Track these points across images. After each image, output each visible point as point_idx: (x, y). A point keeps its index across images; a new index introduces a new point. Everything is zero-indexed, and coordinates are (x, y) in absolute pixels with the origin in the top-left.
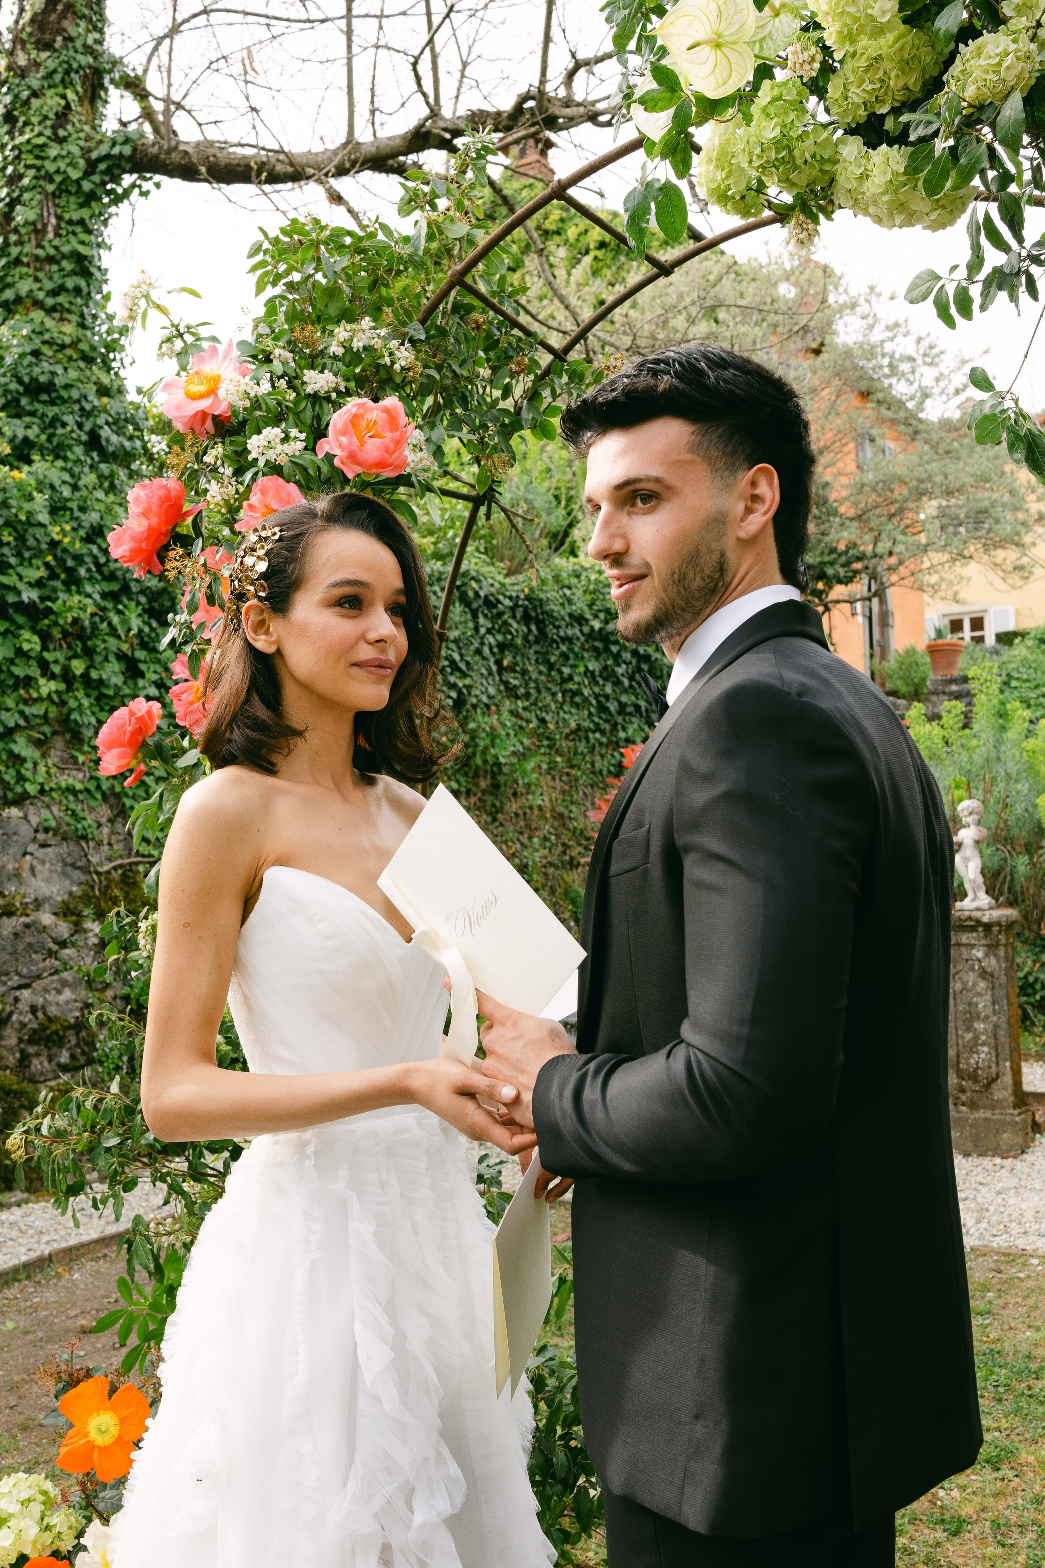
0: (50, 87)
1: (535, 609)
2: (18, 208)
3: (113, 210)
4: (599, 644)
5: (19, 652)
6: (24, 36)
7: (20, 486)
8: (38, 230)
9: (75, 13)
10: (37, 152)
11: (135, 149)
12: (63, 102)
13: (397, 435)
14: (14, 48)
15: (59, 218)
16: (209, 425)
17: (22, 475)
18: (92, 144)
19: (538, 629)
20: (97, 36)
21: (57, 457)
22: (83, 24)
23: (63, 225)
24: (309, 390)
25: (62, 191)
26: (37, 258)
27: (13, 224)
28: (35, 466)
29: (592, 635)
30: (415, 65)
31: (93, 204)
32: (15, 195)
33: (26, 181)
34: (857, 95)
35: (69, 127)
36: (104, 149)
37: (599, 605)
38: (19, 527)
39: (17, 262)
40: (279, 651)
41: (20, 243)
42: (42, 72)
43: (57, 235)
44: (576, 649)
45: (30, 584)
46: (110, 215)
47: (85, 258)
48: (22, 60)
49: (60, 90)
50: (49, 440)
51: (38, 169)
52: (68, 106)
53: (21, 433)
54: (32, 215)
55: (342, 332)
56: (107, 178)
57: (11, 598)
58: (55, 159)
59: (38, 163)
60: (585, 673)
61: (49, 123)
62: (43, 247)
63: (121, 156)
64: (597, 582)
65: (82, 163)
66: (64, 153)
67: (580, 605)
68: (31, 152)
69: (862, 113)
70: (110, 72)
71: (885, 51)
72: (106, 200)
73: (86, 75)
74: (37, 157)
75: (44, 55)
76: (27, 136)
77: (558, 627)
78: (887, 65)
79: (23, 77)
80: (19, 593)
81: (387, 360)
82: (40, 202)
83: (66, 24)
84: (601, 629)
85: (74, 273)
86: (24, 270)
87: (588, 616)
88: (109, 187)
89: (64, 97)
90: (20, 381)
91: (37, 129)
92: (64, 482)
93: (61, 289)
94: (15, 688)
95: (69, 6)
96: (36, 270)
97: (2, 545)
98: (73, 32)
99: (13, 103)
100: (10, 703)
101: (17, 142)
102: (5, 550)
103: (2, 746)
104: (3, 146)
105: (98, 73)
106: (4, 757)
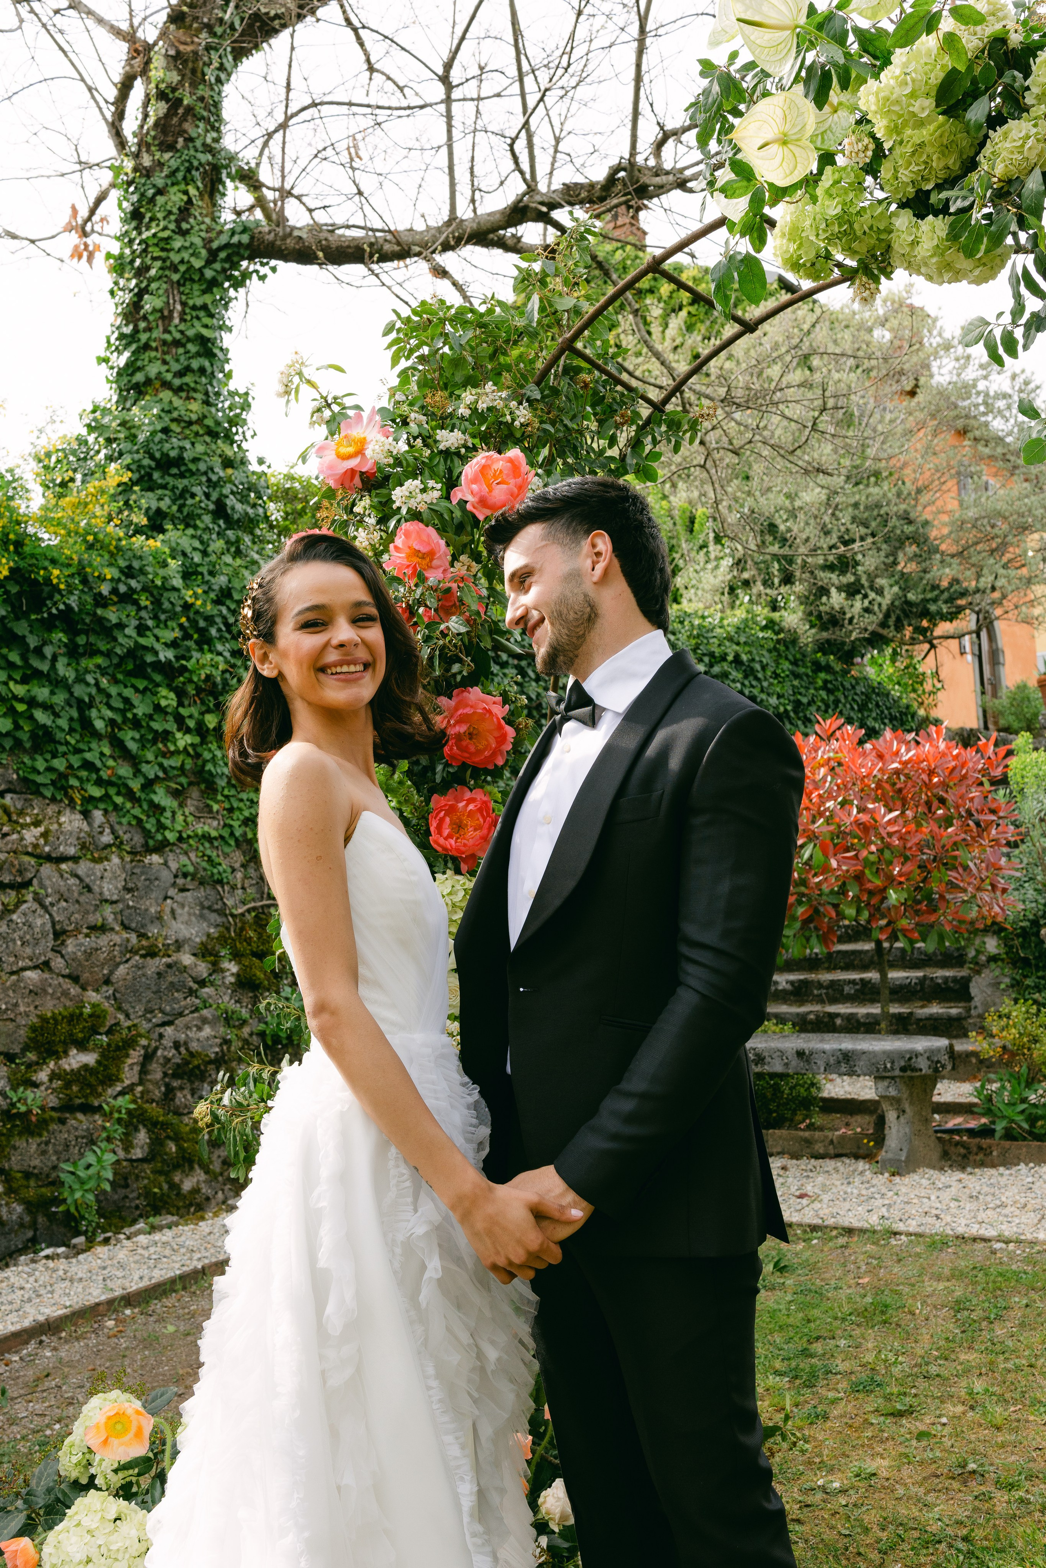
0: (173, 184)
2: (146, 297)
3: (232, 294)
5: (158, 708)
6: (149, 139)
7: (155, 554)
8: (165, 316)
9: (194, 116)
10: (162, 244)
11: (252, 238)
12: (185, 198)
13: (519, 481)
14: (139, 151)
15: (184, 304)
17: (156, 544)
18: (213, 235)
20: (215, 135)
21: (187, 526)
22: (201, 125)
23: (188, 310)
24: (442, 447)
25: (186, 280)
26: (164, 343)
27: (142, 312)
28: (169, 535)
30: (511, 146)
31: (215, 290)
32: (143, 285)
33: (153, 272)
34: (905, 175)
35: (191, 220)
36: (223, 239)
37: (703, 649)
38: (156, 592)
39: (146, 347)
41: (149, 329)
42: (166, 171)
43: (182, 320)
45: (165, 644)
46: (231, 299)
47: (209, 340)
48: (147, 161)
49: (183, 187)
50: (180, 510)
51: (164, 260)
52: (190, 202)
53: (154, 505)
54: (158, 303)
55: (468, 396)
56: (227, 266)
57: (149, 658)
58: (179, 250)
59: (163, 254)
61: (173, 217)
62: (170, 332)
63: (240, 244)
64: (700, 627)
65: (204, 253)
66: (187, 244)
68: (157, 245)
69: (911, 191)
70: (227, 167)
72: (226, 285)
73: (205, 172)
74: (163, 250)
75: (167, 156)
76: (153, 231)
78: (930, 150)
79: (148, 177)
80: (156, 653)
81: (509, 418)
82: (166, 291)
83: (186, 126)
85: (198, 354)
86: (153, 354)
88: (229, 273)
89: (186, 193)
90: (152, 457)
91: (162, 224)
92: (195, 549)
93: (188, 370)
94: (154, 742)
95: (189, 109)
96: (164, 353)
97: (140, 608)
98: (193, 133)
99: (139, 201)
100: (150, 756)
101: (144, 236)
102: (143, 614)
103: (143, 796)
104: (131, 241)
105: (216, 169)
106: (145, 807)
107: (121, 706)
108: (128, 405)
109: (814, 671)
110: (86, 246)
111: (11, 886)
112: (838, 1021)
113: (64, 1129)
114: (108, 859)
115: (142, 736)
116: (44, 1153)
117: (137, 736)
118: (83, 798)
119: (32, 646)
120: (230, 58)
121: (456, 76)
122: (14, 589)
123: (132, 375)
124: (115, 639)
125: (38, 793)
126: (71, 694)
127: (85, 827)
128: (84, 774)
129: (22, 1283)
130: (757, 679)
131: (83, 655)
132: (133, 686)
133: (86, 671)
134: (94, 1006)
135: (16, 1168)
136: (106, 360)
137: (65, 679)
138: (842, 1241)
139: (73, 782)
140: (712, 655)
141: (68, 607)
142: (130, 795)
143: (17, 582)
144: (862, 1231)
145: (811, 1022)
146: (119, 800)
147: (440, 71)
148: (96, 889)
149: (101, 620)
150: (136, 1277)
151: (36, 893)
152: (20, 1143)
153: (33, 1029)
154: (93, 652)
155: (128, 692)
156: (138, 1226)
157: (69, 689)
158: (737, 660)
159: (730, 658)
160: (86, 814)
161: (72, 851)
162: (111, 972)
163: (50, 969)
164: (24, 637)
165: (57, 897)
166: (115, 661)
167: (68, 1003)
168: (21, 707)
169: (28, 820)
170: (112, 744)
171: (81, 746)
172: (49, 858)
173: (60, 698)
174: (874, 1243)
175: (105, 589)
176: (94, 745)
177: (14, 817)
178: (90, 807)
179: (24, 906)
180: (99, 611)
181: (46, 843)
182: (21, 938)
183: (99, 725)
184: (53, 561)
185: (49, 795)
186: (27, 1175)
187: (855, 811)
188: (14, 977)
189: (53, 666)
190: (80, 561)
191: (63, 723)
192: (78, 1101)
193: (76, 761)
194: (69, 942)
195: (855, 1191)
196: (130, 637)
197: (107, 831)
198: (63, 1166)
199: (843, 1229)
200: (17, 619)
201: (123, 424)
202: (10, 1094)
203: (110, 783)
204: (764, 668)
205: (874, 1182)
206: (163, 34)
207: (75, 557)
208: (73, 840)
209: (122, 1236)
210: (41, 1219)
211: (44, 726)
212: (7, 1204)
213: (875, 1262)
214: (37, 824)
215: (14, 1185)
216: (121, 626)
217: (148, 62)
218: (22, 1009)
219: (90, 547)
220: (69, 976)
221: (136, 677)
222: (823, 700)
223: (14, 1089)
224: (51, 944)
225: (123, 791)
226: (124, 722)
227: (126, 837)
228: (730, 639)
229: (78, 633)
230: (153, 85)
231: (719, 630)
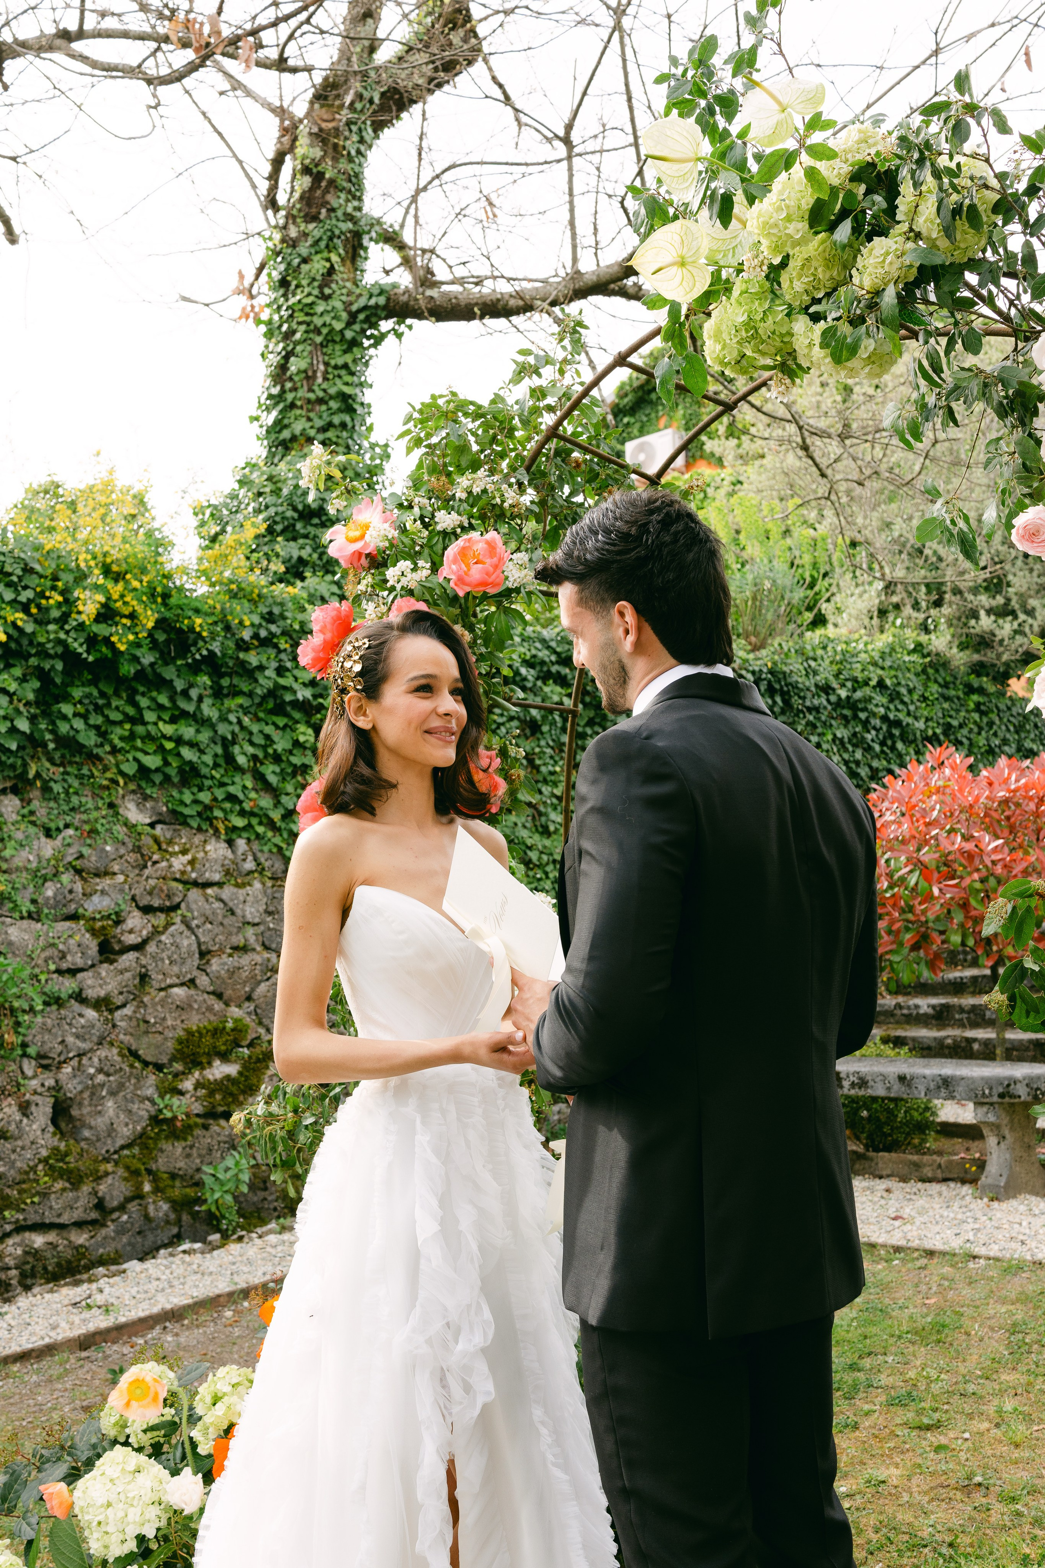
0: (317, 253)
1: (779, 681)
2: (292, 359)
3: (372, 351)
4: (847, 712)
5: (296, 743)
6: (295, 212)
7: (294, 599)
8: (309, 377)
9: (336, 187)
10: (307, 309)
11: (388, 299)
12: (328, 265)
13: (495, 560)
15: (326, 364)
16: (364, 562)
17: (296, 590)
18: (352, 298)
19: (783, 701)
20: (356, 203)
21: (327, 572)
22: (343, 196)
23: (330, 370)
24: (439, 528)
25: (328, 341)
26: (309, 401)
27: (288, 374)
28: (307, 582)
29: (839, 704)
30: (622, 203)
31: (356, 349)
32: (289, 348)
33: (298, 336)
34: (799, 286)
35: (333, 286)
36: (362, 302)
37: (845, 674)
38: (294, 636)
39: (293, 406)
40: (374, 727)
41: (294, 389)
42: (310, 241)
43: (325, 379)
44: (823, 718)
45: (304, 684)
46: (371, 357)
47: (350, 396)
48: (293, 232)
49: (325, 255)
50: (320, 558)
51: (308, 324)
52: (332, 266)
53: (295, 554)
54: (303, 364)
55: (465, 481)
56: (366, 326)
57: (288, 698)
58: (322, 314)
59: (308, 319)
60: (834, 740)
61: (316, 284)
62: (313, 391)
63: (377, 306)
64: (843, 653)
65: (344, 316)
66: (329, 308)
67: (826, 673)
68: (302, 310)
69: (806, 299)
70: (369, 232)
71: (813, 253)
72: (366, 343)
73: (347, 239)
74: (307, 314)
75: (311, 226)
76: (298, 297)
77: (804, 698)
78: (815, 263)
79: (294, 246)
80: (295, 692)
81: (498, 501)
82: (311, 352)
83: (329, 197)
84: (848, 697)
85: (340, 410)
86: (298, 412)
87: (835, 685)
88: (368, 333)
89: (328, 260)
90: (295, 509)
91: (307, 290)
92: (333, 594)
93: (330, 425)
94: (294, 775)
95: (332, 182)
96: (309, 411)
97: (280, 651)
98: (334, 203)
99: (286, 270)
100: (290, 788)
101: (290, 303)
102: (283, 656)
103: (283, 826)
104: (279, 308)
105: (357, 235)
106: (285, 835)
107: (263, 742)
108: (276, 460)
109: (966, 694)
110: (253, 307)
111: (161, 909)
112: (976, 1046)
113: (207, 1134)
114: (250, 885)
115: (282, 770)
116: (188, 1156)
117: (278, 770)
118: (227, 828)
119: (179, 689)
120: (370, 130)
121: (575, 136)
122: (161, 637)
123: (279, 432)
124: (256, 681)
125: (185, 824)
126: (216, 732)
127: (229, 854)
128: (227, 805)
129: (159, 1275)
130: (903, 702)
131: (227, 696)
132: (274, 724)
133: (230, 711)
134: (236, 1021)
135: (163, 1169)
136: (257, 419)
137: (209, 719)
138: (923, 1261)
139: (218, 813)
140: (855, 680)
141: (211, 653)
142: (271, 825)
143: (165, 631)
144: (944, 1254)
145: (948, 1047)
146: (260, 829)
147: (561, 133)
148: (239, 912)
149: (243, 663)
150: (260, 1273)
151: (184, 916)
152: (166, 1146)
153: (180, 1041)
154: (235, 692)
155: (269, 730)
156: (269, 1226)
157: (213, 727)
158: (881, 684)
159: (873, 683)
160: (230, 843)
161: (217, 877)
162: (253, 990)
163: (196, 986)
164: (171, 681)
165: (203, 919)
166: (257, 700)
167: (212, 1018)
168: (169, 745)
169: (177, 848)
170: (254, 777)
171: (226, 780)
172: (196, 884)
173: (204, 737)
174: (952, 1266)
175: (246, 635)
176: (237, 779)
177: (164, 846)
178: (234, 836)
179: (173, 928)
180: (242, 655)
181: (193, 870)
182: (169, 958)
183: (241, 760)
184: (197, 611)
185: (195, 825)
186: (173, 1176)
187: (959, 839)
188: (162, 994)
189: (198, 707)
190: (223, 609)
191: (208, 759)
192: (221, 1109)
193: (220, 794)
194: (214, 961)
195: (952, 1215)
196: (269, 678)
197: (250, 858)
198: (205, 1168)
199: (925, 1251)
200: (166, 664)
201: (270, 479)
202: (158, 1100)
203: (252, 814)
204: (910, 691)
205: (972, 1206)
206: (308, 115)
207: (218, 606)
208: (217, 867)
209: (254, 1235)
210: (185, 1217)
211: (190, 762)
212: (154, 1202)
213: (946, 1283)
214: (184, 852)
215: (161, 1185)
216: (261, 668)
217: (295, 139)
218: (169, 1022)
219: (234, 596)
220: (213, 993)
221: (277, 714)
222: (975, 722)
223: (162, 1097)
224: (196, 963)
225: (265, 821)
226: (265, 757)
227: (267, 864)
228: (875, 664)
229: (222, 676)
230: (298, 162)
231: (863, 656)
